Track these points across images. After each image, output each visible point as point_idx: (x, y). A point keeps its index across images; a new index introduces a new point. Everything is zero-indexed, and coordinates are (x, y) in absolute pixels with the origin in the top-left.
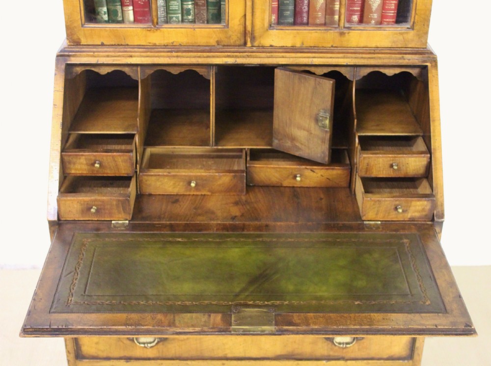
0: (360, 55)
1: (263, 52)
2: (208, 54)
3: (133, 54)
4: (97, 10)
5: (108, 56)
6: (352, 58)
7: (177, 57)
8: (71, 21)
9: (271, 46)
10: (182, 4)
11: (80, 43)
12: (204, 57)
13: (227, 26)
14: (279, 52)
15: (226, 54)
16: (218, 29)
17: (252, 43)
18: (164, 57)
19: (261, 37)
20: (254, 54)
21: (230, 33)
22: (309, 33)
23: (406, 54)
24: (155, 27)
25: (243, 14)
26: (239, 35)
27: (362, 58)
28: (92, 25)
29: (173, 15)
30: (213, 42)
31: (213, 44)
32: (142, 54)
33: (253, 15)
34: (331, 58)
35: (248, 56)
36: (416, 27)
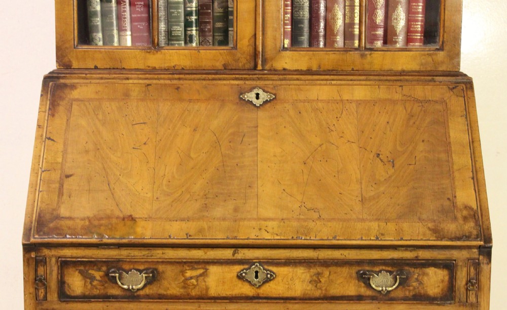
0: (385, 78)
1: (275, 74)
2: (213, 76)
3: (130, 76)
4: (92, 36)
5: (102, 78)
6: (375, 80)
7: (179, 79)
8: (63, 41)
9: (284, 69)
10: (185, 31)
11: (72, 66)
12: (209, 80)
13: (235, 48)
14: (293, 75)
15: (234, 76)
16: (225, 51)
17: (262, 65)
18: (164, 79)
19: (272, 59)
20: (265, 76)
21: (239, 55)
22: (326, 54)
23: (437, 76)
24: (155, 48)
25: (253, 33)
26: (248, 57)
27: (387, 80)
28: (85, 47)
29: (175, 42)
30: (219, 65)
31: (220, 68)
32: (140, 76)
33: (263, 34)
34: (352, 80)
35: (259, 79)
36: (446, 48)
